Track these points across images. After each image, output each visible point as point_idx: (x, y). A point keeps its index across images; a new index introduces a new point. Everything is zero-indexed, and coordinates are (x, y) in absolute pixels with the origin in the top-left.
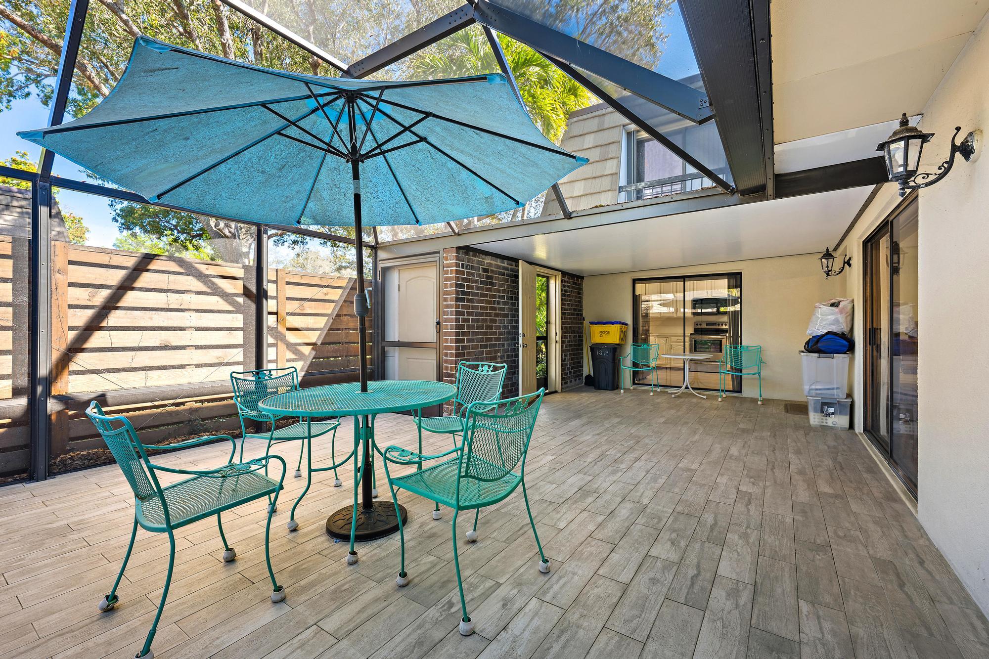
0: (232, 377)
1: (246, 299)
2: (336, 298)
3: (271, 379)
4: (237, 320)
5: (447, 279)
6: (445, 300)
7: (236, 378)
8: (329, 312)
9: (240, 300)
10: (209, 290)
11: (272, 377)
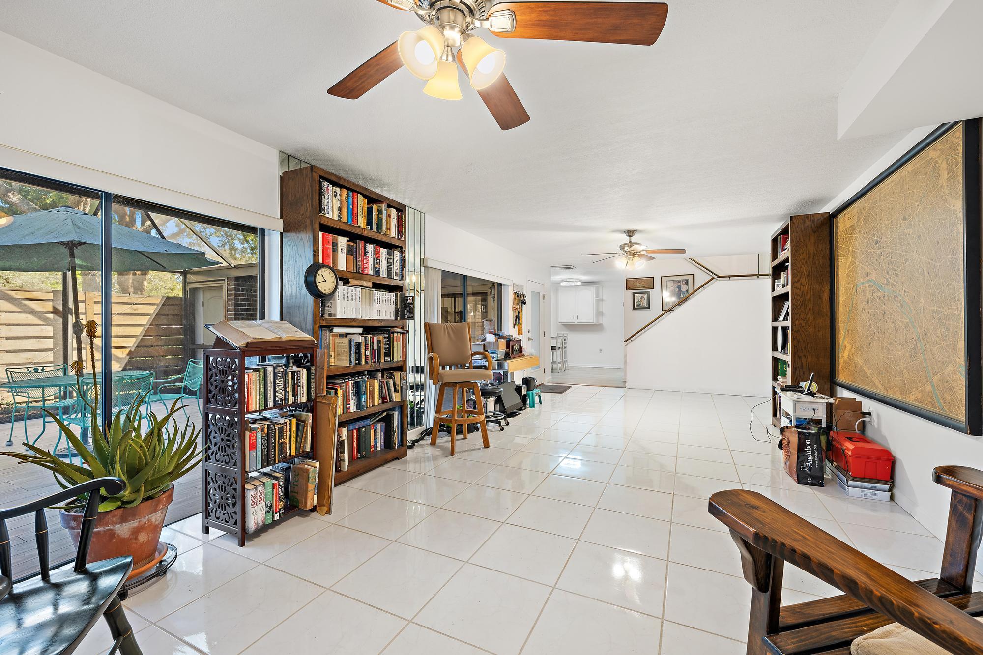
0: (7, 371)
1: (54, 315)
2: (151, 312)
3: (43, 372)
4: (49, 331)
5: (229, 300)
6: (229, 315)
7: (11, 372)
8: (145, 323)
9: (51, 316)
10: (19, 310)
11: (45, 371)
